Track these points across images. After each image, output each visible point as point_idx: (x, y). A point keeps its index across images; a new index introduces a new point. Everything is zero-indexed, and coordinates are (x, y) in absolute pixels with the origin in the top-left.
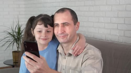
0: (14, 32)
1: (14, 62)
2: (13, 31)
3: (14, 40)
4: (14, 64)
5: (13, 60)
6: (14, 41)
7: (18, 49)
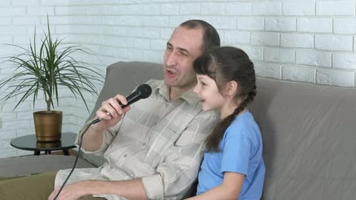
0: (38, 59)
1: (38, 142)
2: (35, 57)
3: (37, 82)
4: (39, 148)
5: (37, 136)
6: (38, 86)
7: (49, 106)
